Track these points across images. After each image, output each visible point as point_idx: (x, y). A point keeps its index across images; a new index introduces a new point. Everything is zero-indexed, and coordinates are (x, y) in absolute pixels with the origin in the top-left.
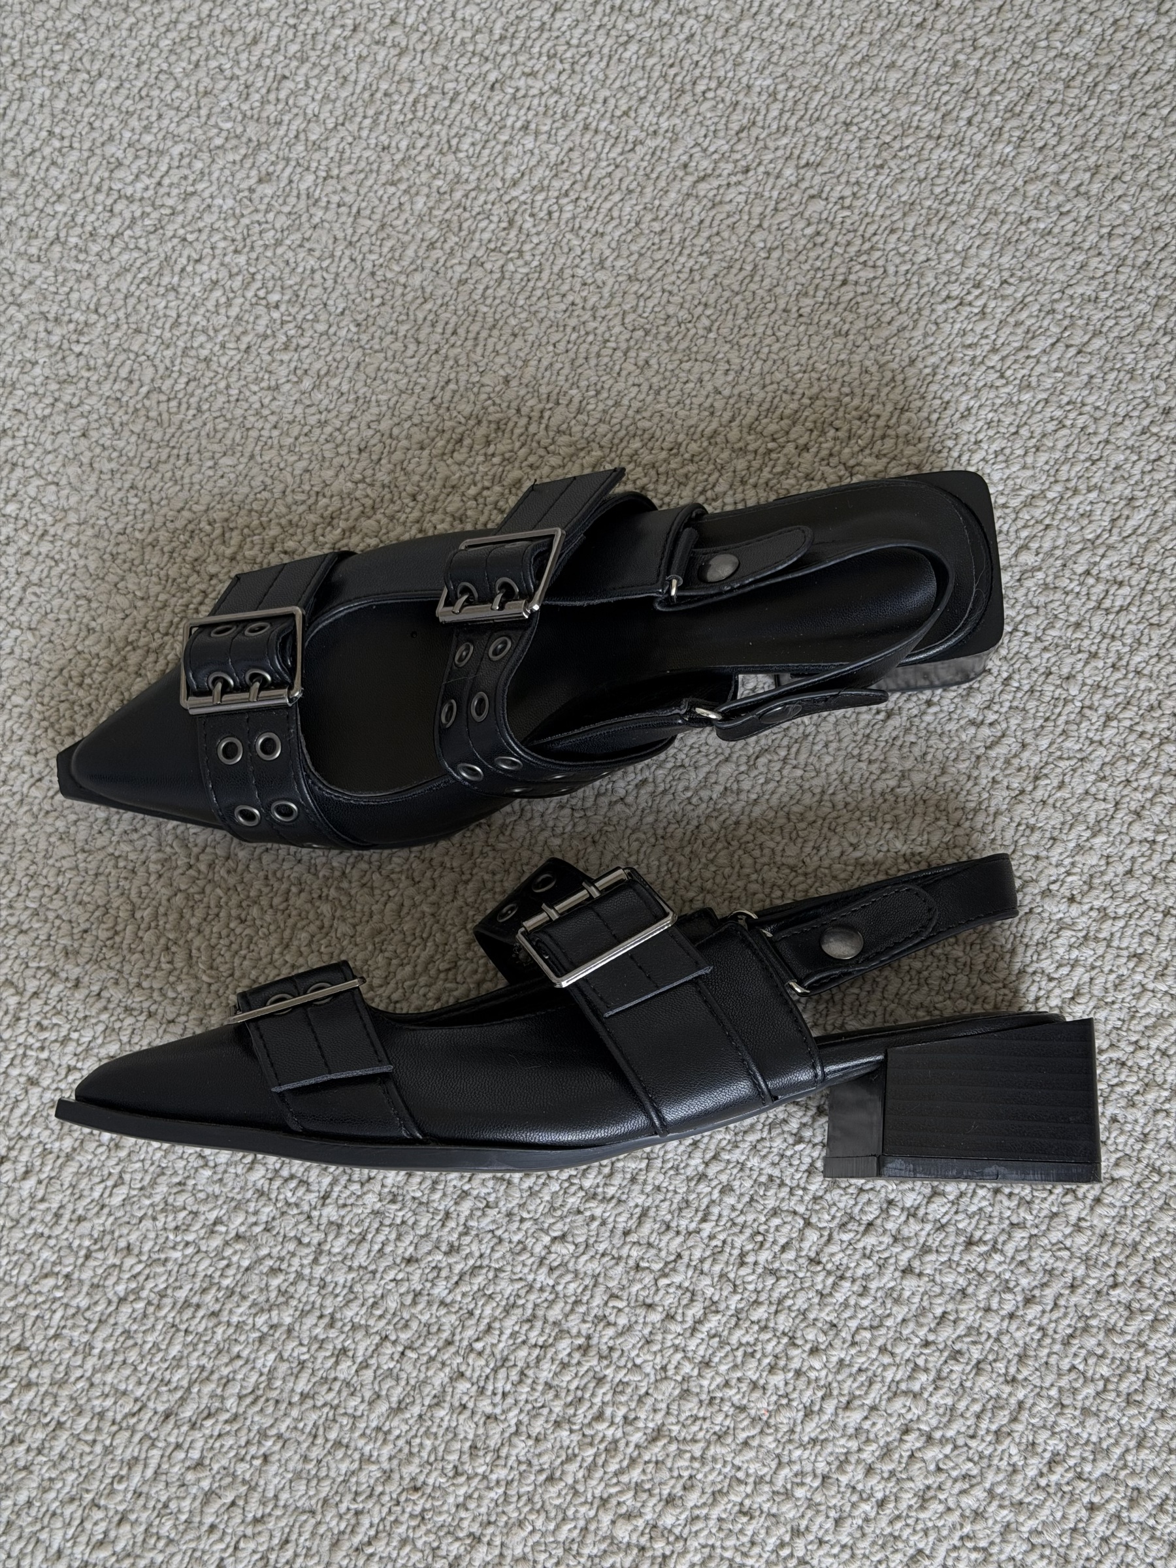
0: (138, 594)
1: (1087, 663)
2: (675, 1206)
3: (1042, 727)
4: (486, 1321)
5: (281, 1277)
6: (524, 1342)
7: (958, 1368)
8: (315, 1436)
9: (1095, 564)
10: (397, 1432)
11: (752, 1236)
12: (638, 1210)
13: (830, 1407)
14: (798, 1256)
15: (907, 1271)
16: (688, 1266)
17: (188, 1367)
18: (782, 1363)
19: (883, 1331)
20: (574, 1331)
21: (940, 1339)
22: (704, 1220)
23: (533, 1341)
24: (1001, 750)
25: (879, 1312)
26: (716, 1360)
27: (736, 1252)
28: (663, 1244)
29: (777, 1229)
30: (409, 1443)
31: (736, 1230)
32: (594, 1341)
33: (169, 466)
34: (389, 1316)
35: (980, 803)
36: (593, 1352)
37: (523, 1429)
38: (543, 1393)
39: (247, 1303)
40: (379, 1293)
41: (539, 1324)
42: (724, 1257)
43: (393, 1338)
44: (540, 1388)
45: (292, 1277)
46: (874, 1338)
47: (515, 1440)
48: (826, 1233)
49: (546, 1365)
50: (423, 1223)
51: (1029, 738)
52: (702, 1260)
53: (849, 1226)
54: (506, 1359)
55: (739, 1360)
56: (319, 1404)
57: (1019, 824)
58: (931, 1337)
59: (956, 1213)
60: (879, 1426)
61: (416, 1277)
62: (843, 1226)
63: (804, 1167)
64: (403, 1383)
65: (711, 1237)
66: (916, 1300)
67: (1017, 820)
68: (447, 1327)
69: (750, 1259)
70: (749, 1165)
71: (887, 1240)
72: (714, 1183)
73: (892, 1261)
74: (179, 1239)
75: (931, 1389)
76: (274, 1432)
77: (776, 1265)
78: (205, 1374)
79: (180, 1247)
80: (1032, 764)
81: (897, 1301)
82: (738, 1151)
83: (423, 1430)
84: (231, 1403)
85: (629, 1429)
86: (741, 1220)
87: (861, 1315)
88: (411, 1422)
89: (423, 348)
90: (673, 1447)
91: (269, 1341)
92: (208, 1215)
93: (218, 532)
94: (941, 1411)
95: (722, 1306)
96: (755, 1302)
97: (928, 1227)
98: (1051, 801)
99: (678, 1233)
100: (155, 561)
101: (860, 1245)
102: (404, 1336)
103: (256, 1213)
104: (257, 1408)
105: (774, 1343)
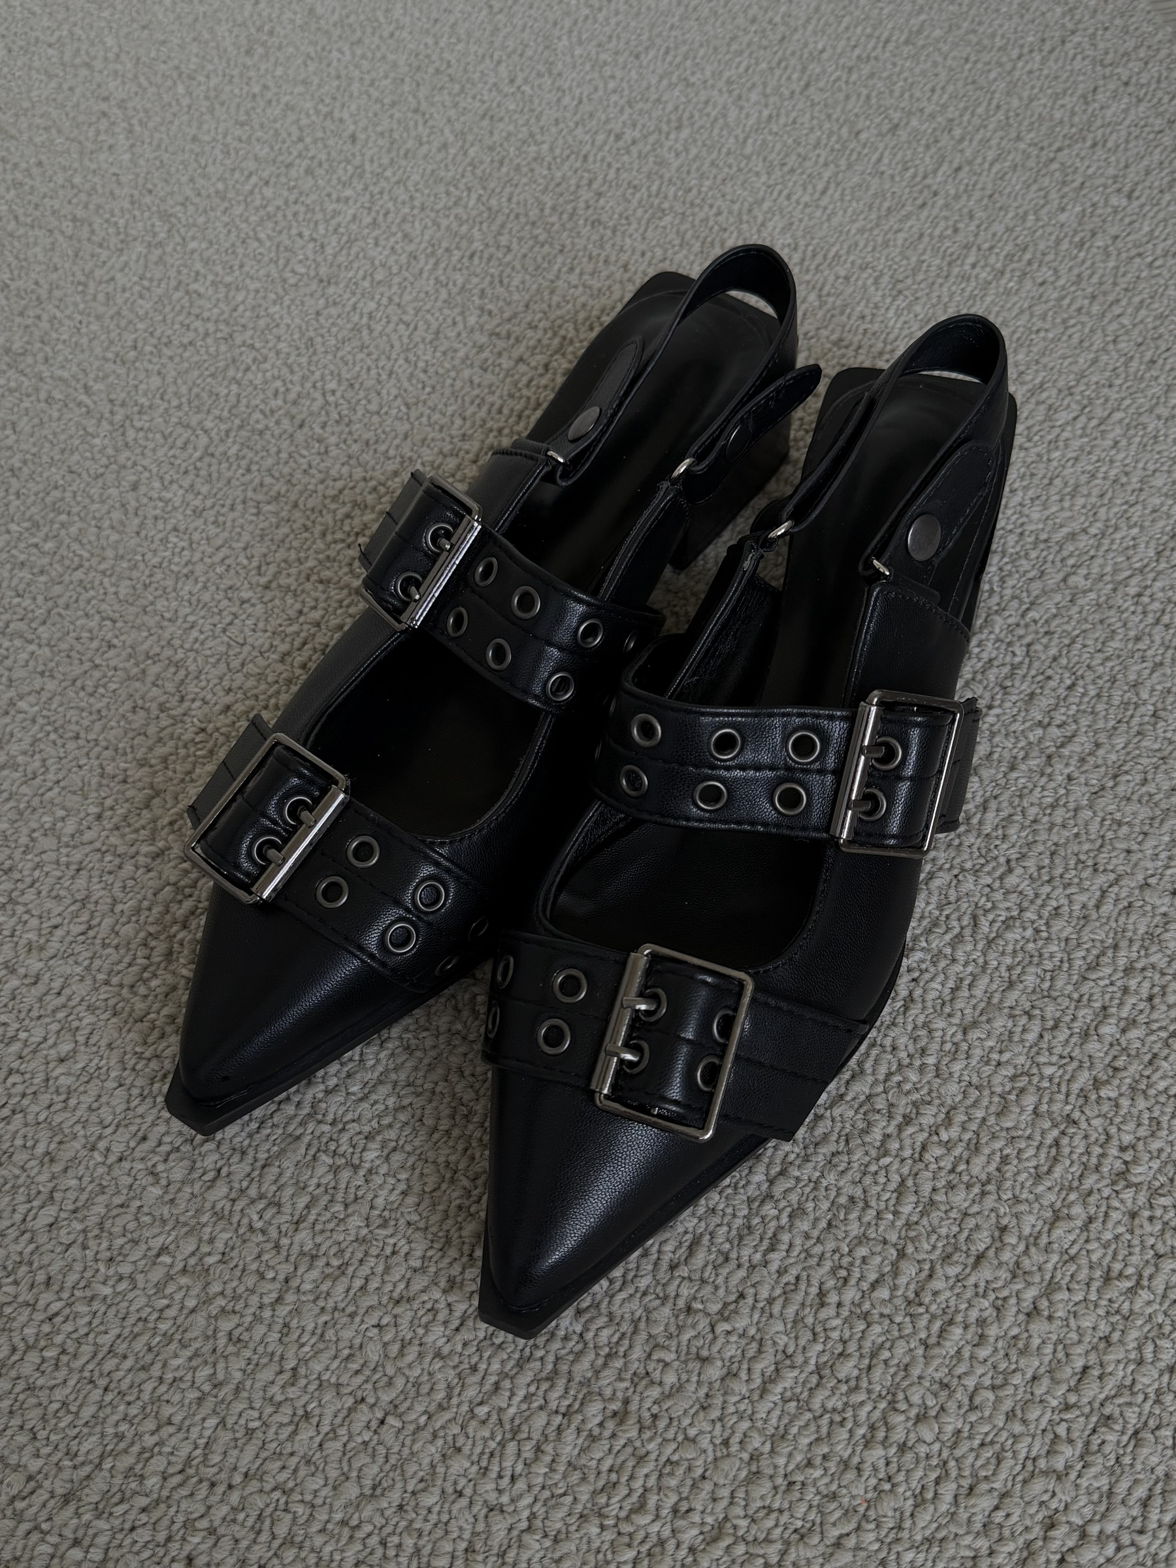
0: (167, 615)
1: (1152, 672)
2: (734, 1232)
3: (1115, 728)
4: (493, 1379)
5: (235, 1319)
6: (541, 1408)
7: (1112, 1437)
8: (259, 1533)
9: (1146, 587)
10: (368, 1528)
11: (833, 1271)
12: (689, 1237)
13: (948, 1490)
14: (892, 1297)
15: (1033, 1313)
16: (753, 1308)
17: (103, 1435)
18: (881, 1434)
19: (1010, 1390)
20: (608, 1392)
21: (1085, 1400)
22: (772, 1248)
23: (553, 1405)
24: (1075, 747)
25: (1003, 1366)
26: (794, 1430)
27: (814, 1290)
28: (720, 1280)
29: (864, 1260)
30: (384, 1543)
31: (813, 1261)
32: (633, 1407)
33: (212, 512)
34: (367, 1372)
35: (1057, 800)
36: (632, 1420)
37: (538, 1523)
38: (564, 1477)
39: (188, 1353)
40: (357, 1341)
41: (561, 1383)
42: (798, 1297)
43: (371, 1400)
44: (561, 1468)
45: (249, 1319)
46: (998, 1400)
47: (527, 1538)
48: (927, 1266)
49: (569, 1435)
50: (419, 1253)
51: (1102, 738)
52: (771, 1301)
53: (955, 1258)
54: (515, 1431)
55: (824, 1430)
56: (268, 1487)
57: (1103, 820)
58: (1072, 1399)
59: (1087, 1241)
60: (1014, 1518)
61: (404, 1323)
62: (946, 1258)
63: (893, 1186)
64: (381, 1460)
65: (781, 1272)
66: (1048, 1349)
67: (1101, 814)
68: (442, 1386)
69: (833, 1298)
70: (825, 1183)
71: (1004, 1274)
72: (783, 1204)
73: (1013, 1301)
74: (111, 1272)
75: (1079, 1466)
76: (204, 1524)
77: (867, 1306)
78: (122, 1445)
79: (111, 1283)
80: (1110, 763)
81: (1022, 1353)
82: (810, 1165)
83: (403, 1524)
84: (152, 1482)
85: (680, 1523)
86: (818, 1250)
87: (980, 1371)
88: (388, 1513)
89: (468, 423)
90: (741, 1549)
91: (210, 1403)
92: (152, 1243)
93: (255, 564)
94: (1095, 1497)
95: (799, 1359)
96: (841, 1355)
97: (1055, 1258)
98: (1135, 797)
99: (739, 1266)
100: (187, 588)
101: (972, 1280)
102: (386, 1397)
103: (211, 1241)
104: (184, 1492)
105: (868, 1408)
